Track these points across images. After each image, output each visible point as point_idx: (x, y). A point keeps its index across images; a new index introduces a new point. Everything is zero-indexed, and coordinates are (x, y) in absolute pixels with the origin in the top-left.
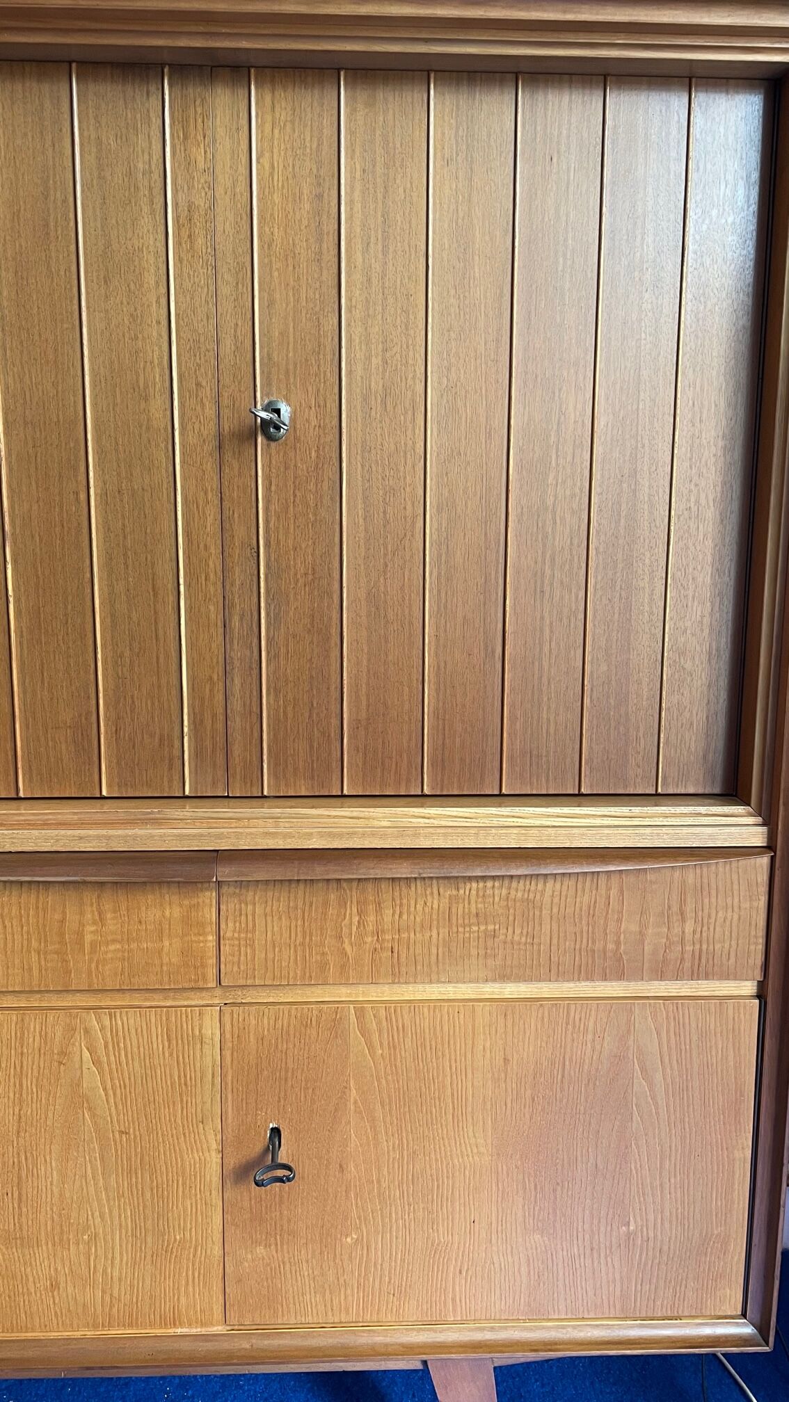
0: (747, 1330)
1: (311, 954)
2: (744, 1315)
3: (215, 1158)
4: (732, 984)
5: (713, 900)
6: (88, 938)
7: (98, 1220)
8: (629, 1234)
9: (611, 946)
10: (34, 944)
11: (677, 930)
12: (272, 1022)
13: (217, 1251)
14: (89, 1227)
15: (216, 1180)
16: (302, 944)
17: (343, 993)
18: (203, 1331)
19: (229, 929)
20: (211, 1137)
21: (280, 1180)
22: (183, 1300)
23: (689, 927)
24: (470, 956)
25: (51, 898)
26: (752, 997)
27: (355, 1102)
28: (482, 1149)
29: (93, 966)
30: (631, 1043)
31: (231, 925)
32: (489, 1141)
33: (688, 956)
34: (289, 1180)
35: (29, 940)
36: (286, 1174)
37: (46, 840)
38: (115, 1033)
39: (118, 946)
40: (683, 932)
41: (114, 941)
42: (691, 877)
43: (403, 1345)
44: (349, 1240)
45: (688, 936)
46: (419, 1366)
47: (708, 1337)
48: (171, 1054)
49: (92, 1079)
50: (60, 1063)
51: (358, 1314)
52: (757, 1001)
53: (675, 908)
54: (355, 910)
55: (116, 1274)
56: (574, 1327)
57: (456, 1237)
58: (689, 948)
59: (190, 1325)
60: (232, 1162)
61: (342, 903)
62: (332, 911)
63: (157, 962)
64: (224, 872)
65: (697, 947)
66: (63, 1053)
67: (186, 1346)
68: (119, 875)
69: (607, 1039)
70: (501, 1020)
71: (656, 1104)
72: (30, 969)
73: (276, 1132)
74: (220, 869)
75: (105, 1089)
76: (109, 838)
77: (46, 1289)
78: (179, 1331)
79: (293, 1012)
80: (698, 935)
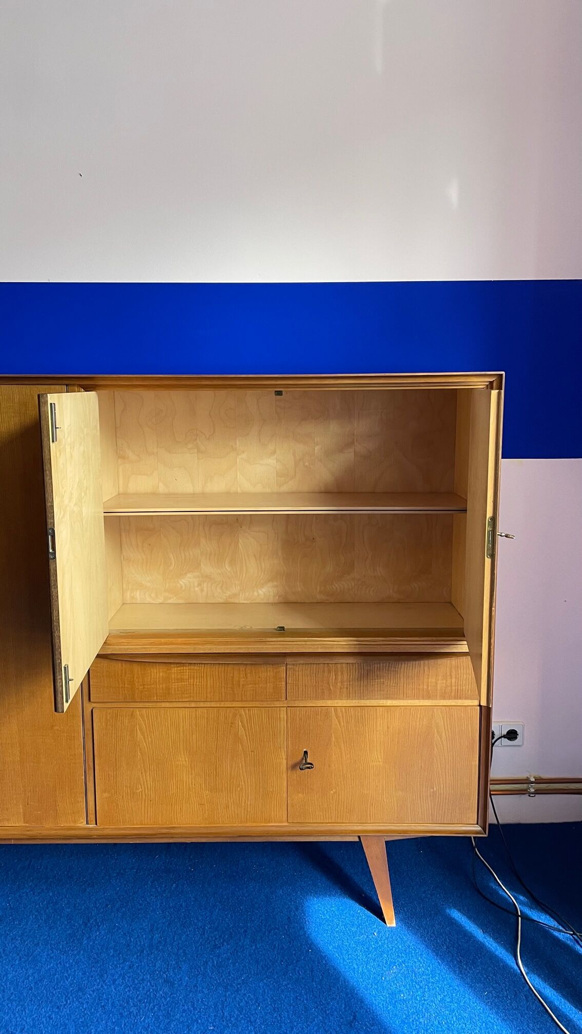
0: (479, 828)
1: (318, 689)
2: (477, 824)
3: (285, 761)
4: (470, 701)
5: (462, 671)
6: (241, 683)
7: (243, 783)
8: (433, 792)
9: (425, 687)
10: (223, 685)
11: (449, 681)
12: (305, 713)
13: (285, 795)
14: (240, 785)
15: (285, 769)
16: (315, 686)
17: (329, 703)
18: (280, 824)
19: (289, 681)
20: (283, 754)
21: (309, 768)
22: (272, 813)
23: (453, 680)
24: (374, 690)
25: (230, 668)
26: (478, 706)
27: (334, 742)
28: (380, 760)
29: (243, 692)
30: (433, 722)
31: (290, 678)
32: (382, 757)
33: (453, 691)
34: (312, 768)
35: (222, 684)
36: (311, 766)
37: (228, 649)
38: (250, 717)
39: (252, 686)
40: (451, 682)
41: (251, 684)
42: (453, 663)
43: (351, 831)
44: (332, 792)
45: (453, 683)
46: (357, 840)
47: (464, 831)
48: (269, 724)
49: (241, 732)
50: (231, 726)
51: (335, 820)
52: (479, 707)
53: (448, 673)
54: (334, 673)
55: (249, 803)
56: (414, 826)
57: (370, 792)
58: (454, 688)
59: (275, 822)
60: (290, 763)
61: (329, 672)
62: (326, 674)
63: (265, 691)
64: (289, 660)
65: (457, 688)
66: (232, 723)
67: (273, 829)
68: (254, 661)
69: (425, 720)
70: (386, 713)
71: (443, 744)
72: (222, 694)
73: (306, 753)
74: (287, 659)
75: (246, 736)
76: (248, 648)
77: (224, 808)
78: (271, 824)
79: (312, 710)
80: (457, 684)
